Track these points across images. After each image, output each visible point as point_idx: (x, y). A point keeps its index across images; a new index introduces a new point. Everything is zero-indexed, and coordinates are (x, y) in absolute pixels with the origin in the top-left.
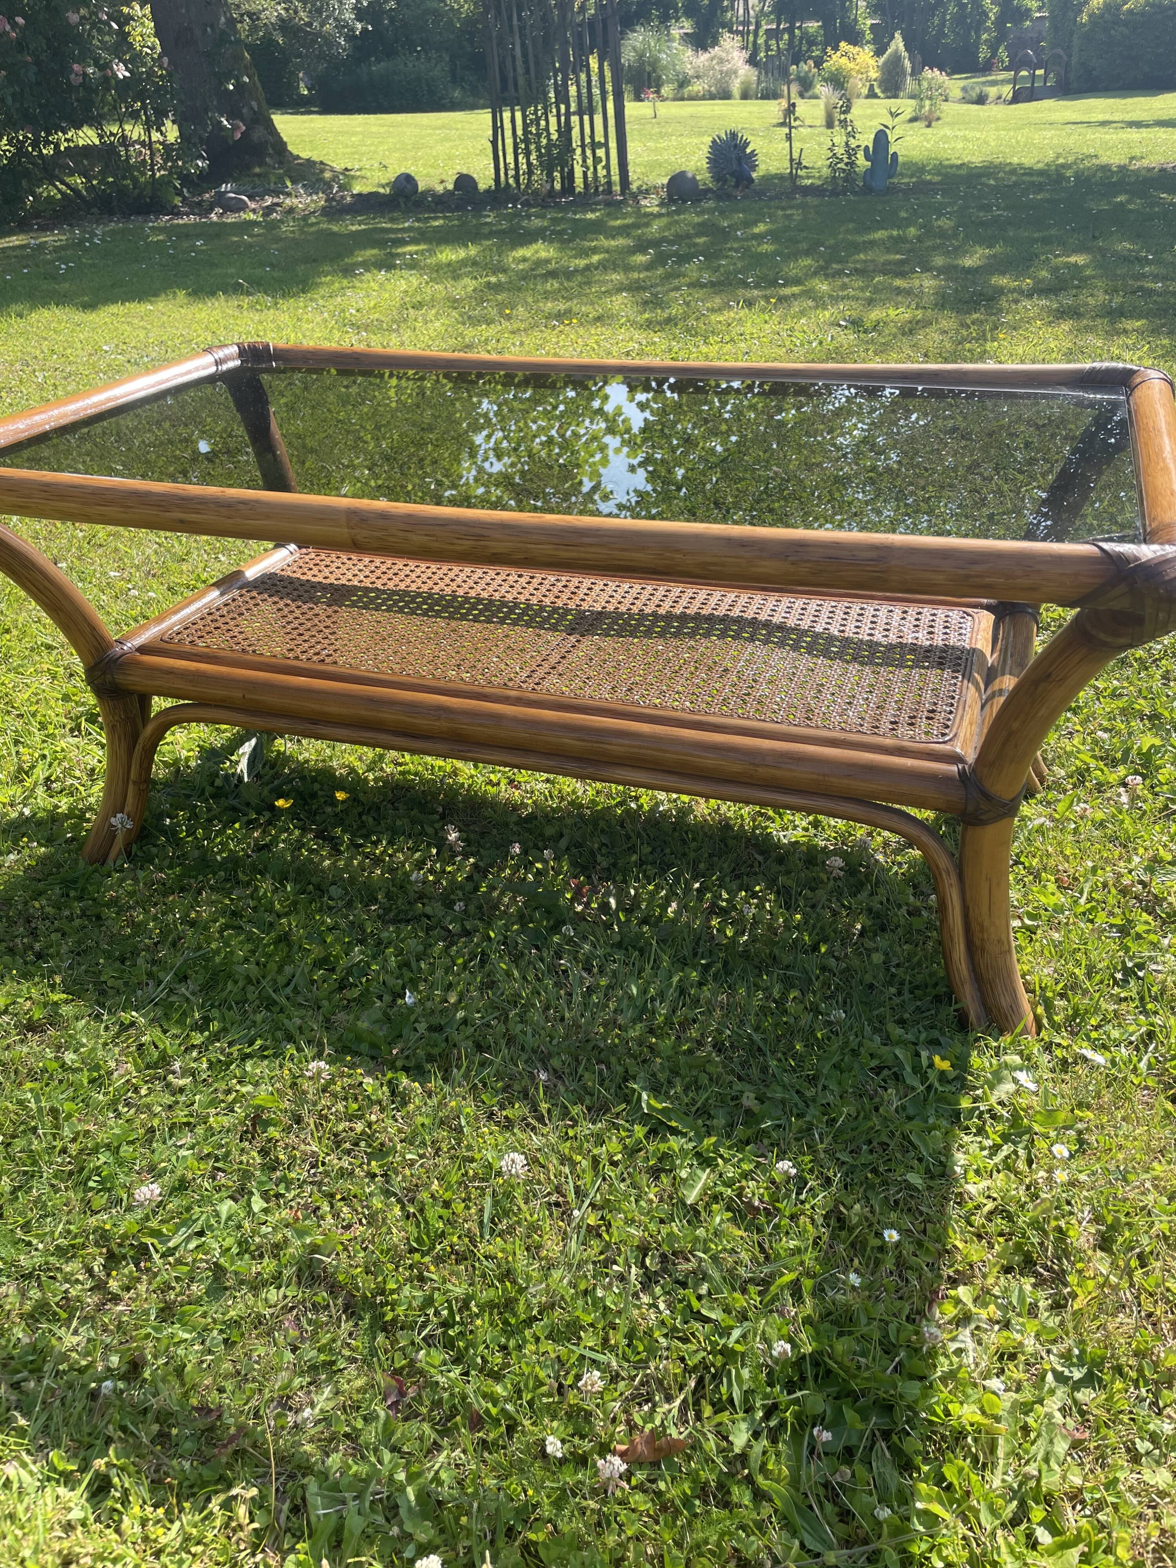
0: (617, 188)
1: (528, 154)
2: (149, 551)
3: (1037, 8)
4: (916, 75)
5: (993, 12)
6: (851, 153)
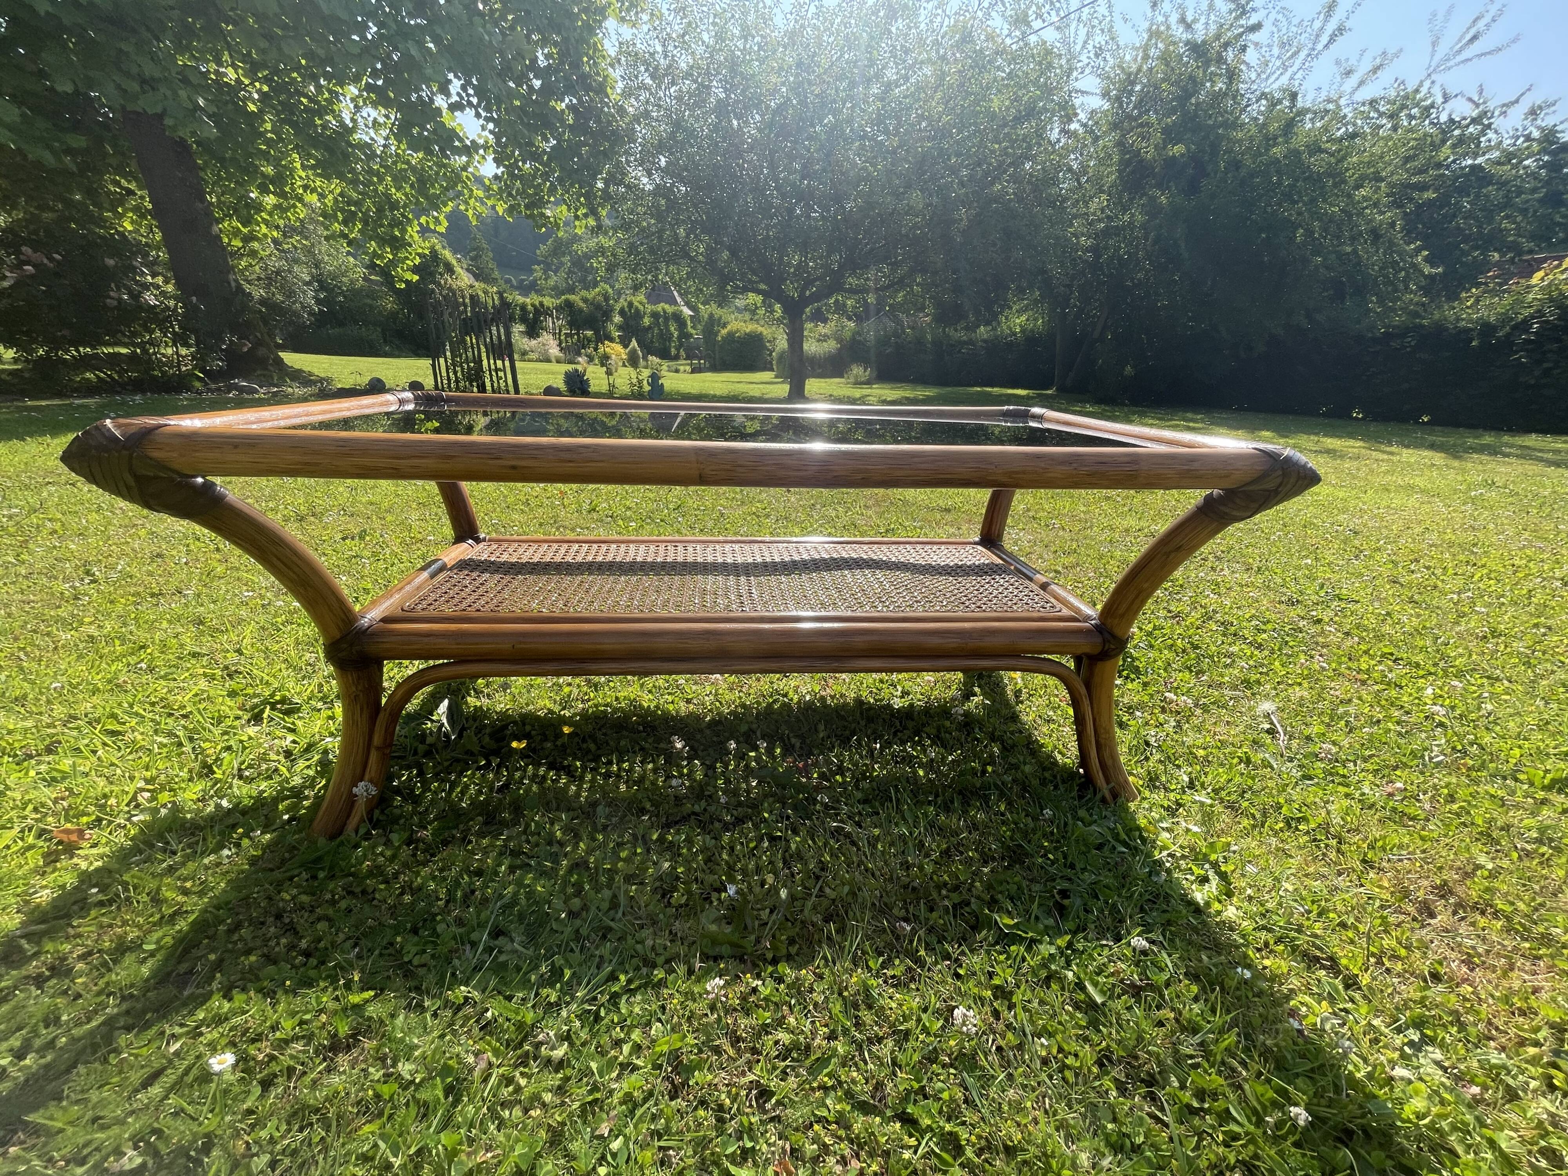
3: (696, 334)
4: (645, 358)
5: (676, 334)
6: (640, 382)
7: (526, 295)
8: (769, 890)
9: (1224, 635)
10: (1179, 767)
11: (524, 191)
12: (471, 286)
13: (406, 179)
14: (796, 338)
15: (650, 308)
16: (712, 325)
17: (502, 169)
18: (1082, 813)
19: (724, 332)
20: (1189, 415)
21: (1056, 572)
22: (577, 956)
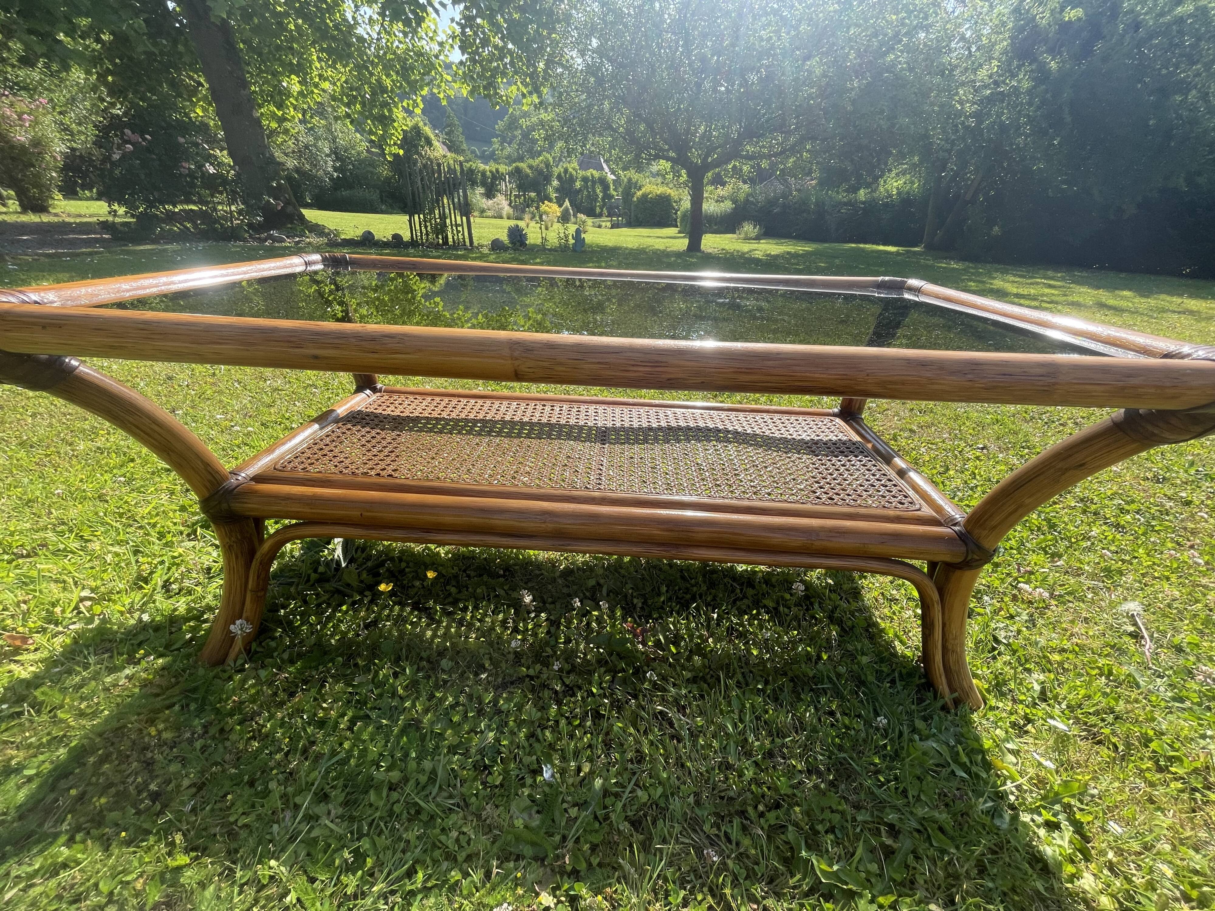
0: (468, 243)
1: (426, 227)
2: (244, 402)
3: (616, 195)
4: (575, 216)
5: (601, 195)
6: (566, 236)
7: (486, 163)
8: (584, 779)
9: (1084, 512)
10: (1029, 671)
11: (483, 75)
12: (445, 156)
13: (392, 67)
14: (697, 199)
15: (581, 173)
16: (631, 186)
17: (466, 56)
18: (920, 724)
19: (639, 193)
20: (1050, 273)
21: (911, 431)
22: (383, 841)
